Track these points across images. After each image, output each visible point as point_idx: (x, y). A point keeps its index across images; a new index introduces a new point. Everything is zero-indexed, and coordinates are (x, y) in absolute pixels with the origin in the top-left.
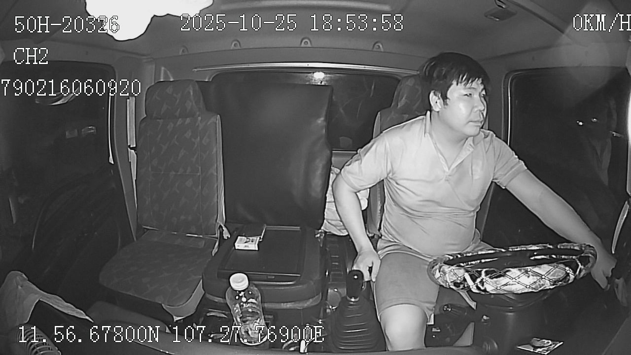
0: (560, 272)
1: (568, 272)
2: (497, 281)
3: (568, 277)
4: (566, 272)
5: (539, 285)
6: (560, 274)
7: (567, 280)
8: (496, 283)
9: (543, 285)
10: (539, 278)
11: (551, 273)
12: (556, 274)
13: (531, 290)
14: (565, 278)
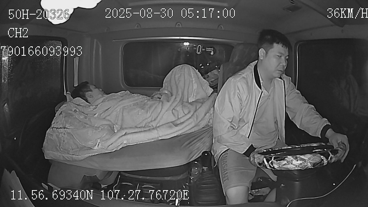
0: (316, 158)
1: (323, 158)
2: (280, 162)
3: (323, 162)
4: (321, 159)
5: (304, 165)
6: (317, 160)
7: (322, 163)
8: (279, 164)
9: (306, 165)
10: (303, 161)
11: (311, 159)
12: (314, 160)
13: (299, 168)
14: (321, 162)
